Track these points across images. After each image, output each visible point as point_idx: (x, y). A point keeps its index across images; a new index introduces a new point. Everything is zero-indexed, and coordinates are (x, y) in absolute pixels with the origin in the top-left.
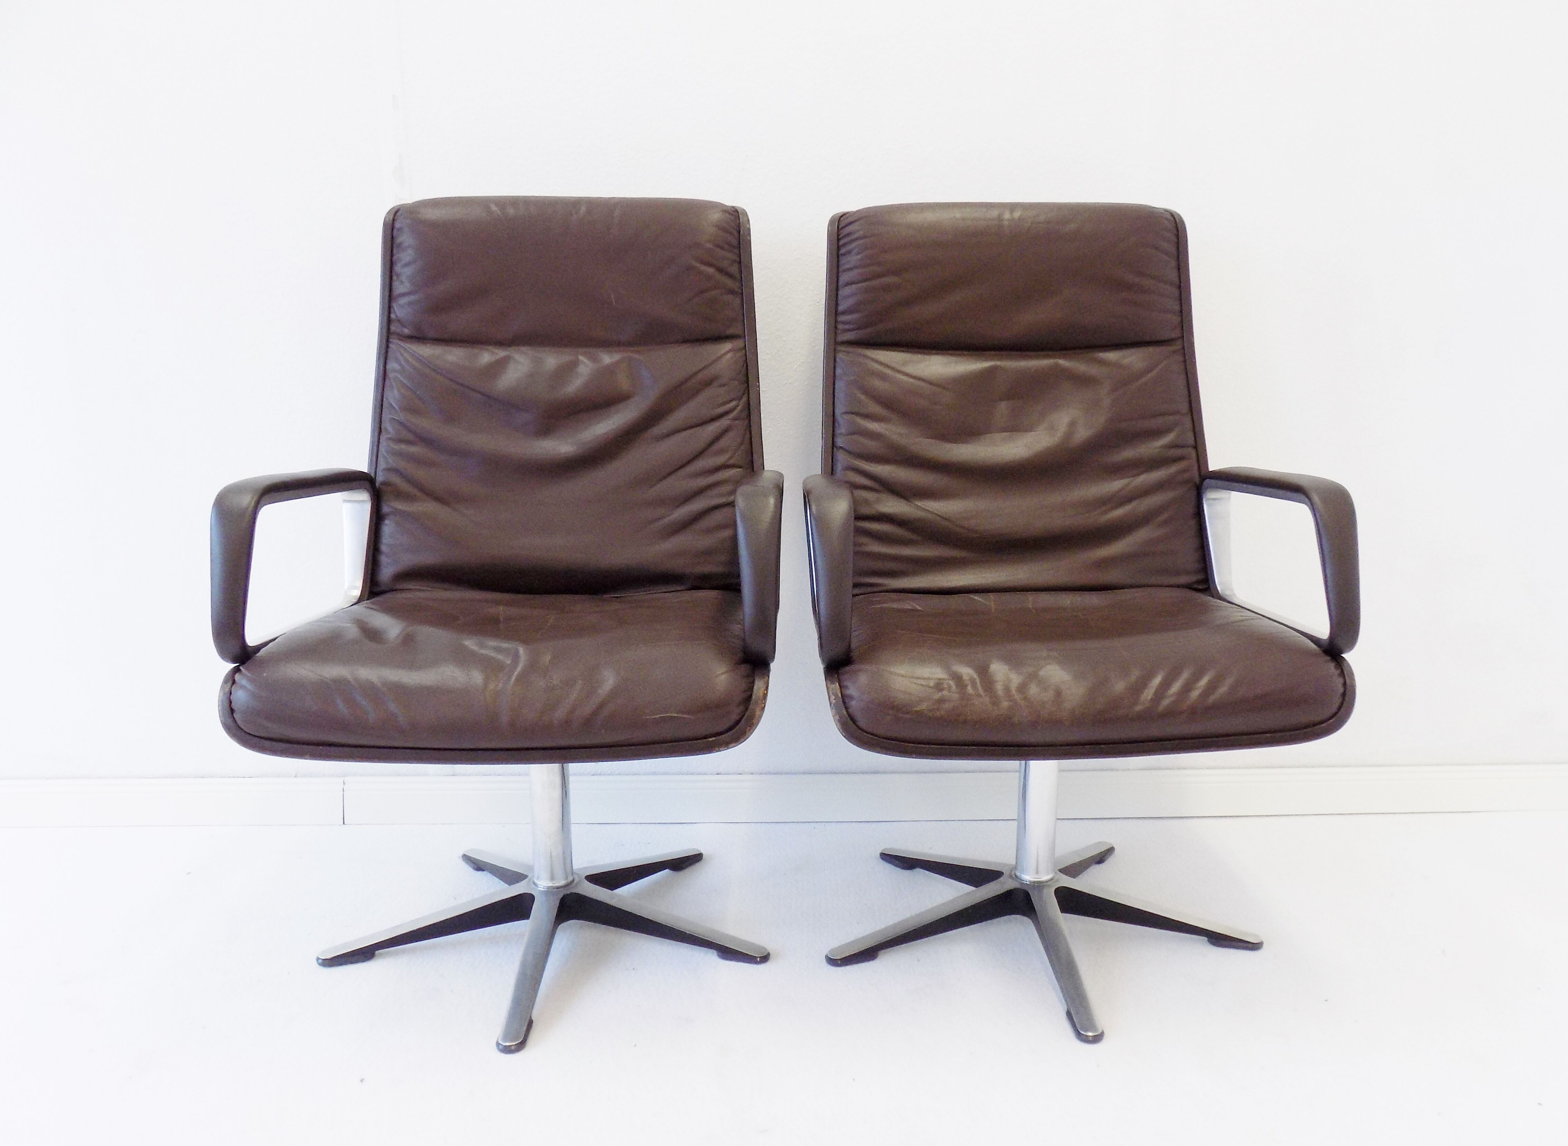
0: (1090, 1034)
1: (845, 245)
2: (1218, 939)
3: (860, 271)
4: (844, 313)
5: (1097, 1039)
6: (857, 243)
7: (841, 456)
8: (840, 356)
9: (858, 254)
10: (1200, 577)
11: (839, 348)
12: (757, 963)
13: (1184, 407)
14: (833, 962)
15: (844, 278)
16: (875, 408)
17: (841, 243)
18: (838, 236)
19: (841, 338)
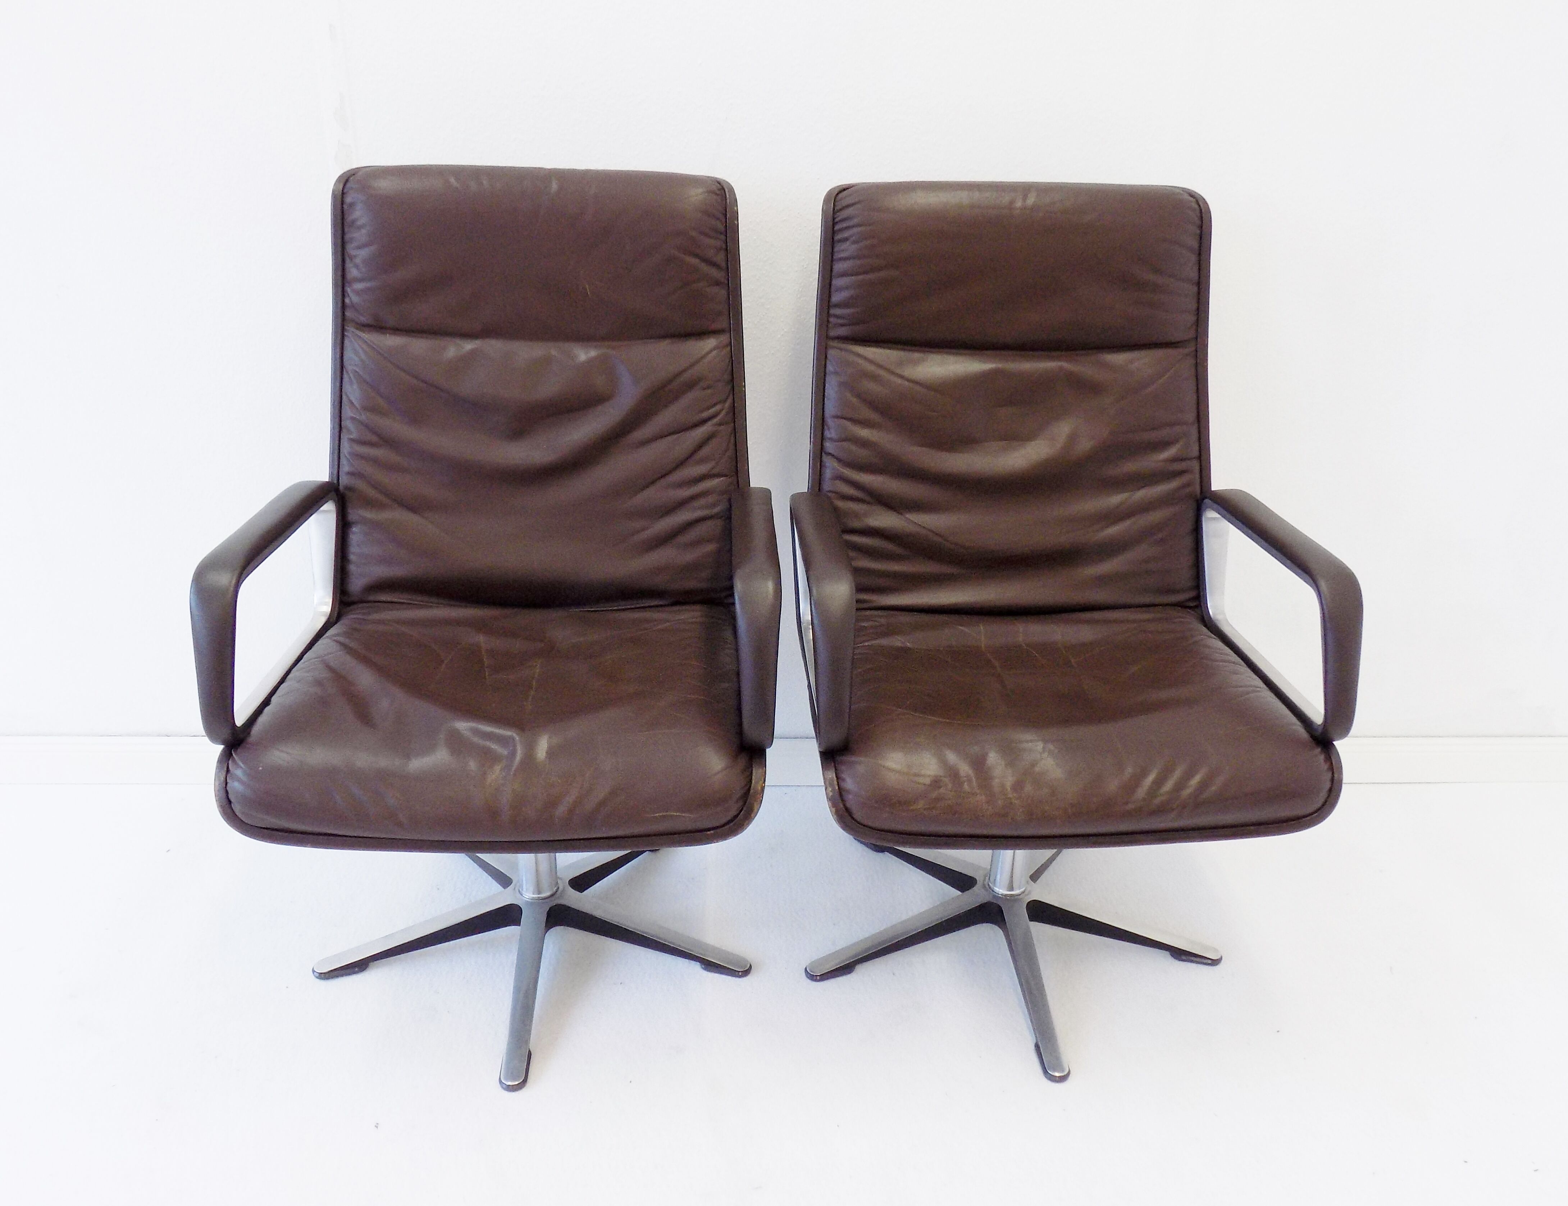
0: (1057, 1074)
1: (841, 230)
2: (1179, 954)
3: (858, 262)
4: (837, 306)
5: (1063, 1079)
6: (855, 230)
7: (830, 463)
8: (831, 353)
9: (854, 242)
10: (1192, 594)
11: (831, 343)
12: (740, 977)
13: (1191, 416)
14: (812, 977)
15: (839, 267)
16: (867, 413)
17: (837, 228)
18: (834, 219)
19: (832, 333)
